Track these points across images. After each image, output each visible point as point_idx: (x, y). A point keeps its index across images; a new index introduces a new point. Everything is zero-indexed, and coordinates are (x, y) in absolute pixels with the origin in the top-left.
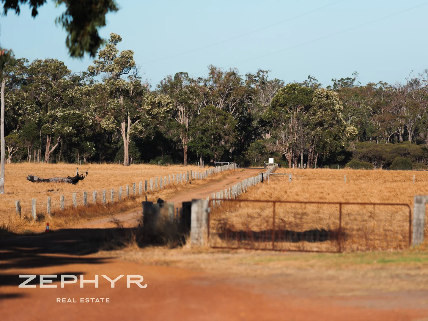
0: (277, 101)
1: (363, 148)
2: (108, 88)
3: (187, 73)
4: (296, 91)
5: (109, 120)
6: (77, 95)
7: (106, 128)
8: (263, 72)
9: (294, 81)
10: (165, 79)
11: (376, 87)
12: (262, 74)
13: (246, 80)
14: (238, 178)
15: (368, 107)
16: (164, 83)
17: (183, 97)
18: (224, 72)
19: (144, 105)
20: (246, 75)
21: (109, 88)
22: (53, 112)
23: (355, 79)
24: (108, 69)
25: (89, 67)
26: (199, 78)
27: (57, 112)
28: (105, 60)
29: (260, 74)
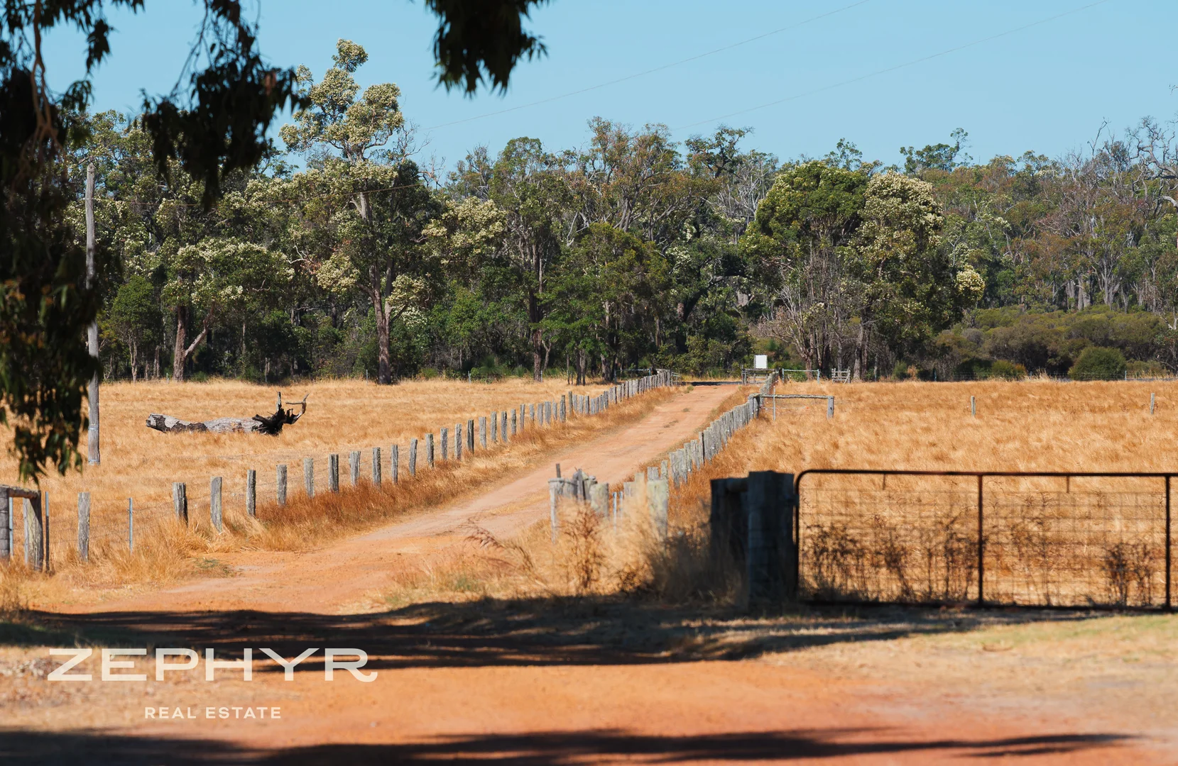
0: (773, 209)
1: (993, 326)
2: (333, 184)
3: (537, 141)
4: (822, 182)
5: (337, 267)
6: (254, 204)
7: (331, 287)
8: (731, 133)
9: (803, 156)
10: (469, 158)
11: (1014, 168)
12: (729, 138)
13: (690, 156)
14: (686, 410)
15: (998, 219)
16: (466, 168)
17: (529, 201)
18: (631, 135)
19: (430, 226)
20: (688, 143)
21: (337, 184)
22: (192, 248)
23: (958, 148)
24: (334, 133)
25: (283, 129)
26: (568, 153)
27: (204, 249)
28: (323, 109)
29: (724, 139)
